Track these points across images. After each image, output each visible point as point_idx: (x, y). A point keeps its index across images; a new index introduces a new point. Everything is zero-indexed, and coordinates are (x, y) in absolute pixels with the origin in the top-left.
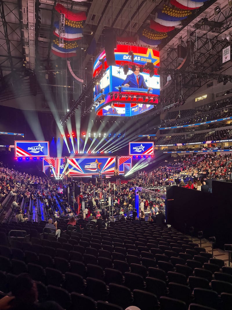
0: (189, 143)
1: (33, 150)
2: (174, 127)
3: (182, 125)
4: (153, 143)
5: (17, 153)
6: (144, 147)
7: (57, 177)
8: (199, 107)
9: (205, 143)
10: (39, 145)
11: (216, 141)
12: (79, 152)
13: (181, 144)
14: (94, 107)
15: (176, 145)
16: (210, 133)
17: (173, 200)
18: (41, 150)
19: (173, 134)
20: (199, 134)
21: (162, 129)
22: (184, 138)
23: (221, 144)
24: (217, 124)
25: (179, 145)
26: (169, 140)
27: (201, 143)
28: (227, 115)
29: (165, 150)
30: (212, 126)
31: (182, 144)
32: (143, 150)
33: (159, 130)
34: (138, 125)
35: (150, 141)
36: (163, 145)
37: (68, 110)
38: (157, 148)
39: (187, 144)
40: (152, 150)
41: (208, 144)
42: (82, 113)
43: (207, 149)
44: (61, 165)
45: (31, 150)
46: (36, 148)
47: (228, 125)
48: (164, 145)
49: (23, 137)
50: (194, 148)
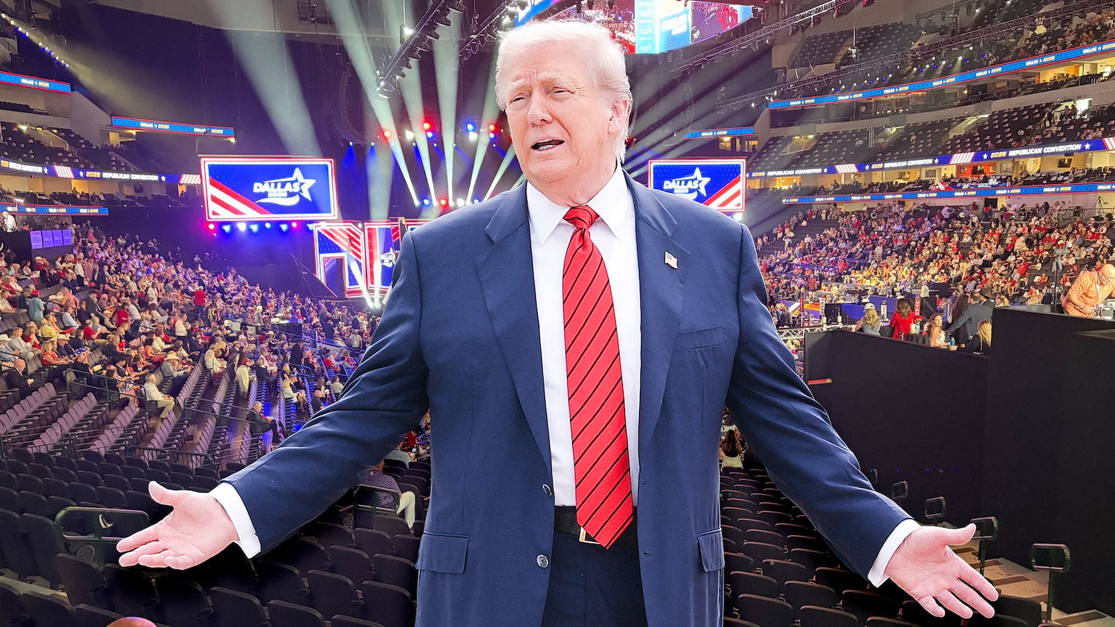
0: (883, 161)
1: (275, 193)
2: (828, 99)
3: (857, 90)
4: (741, 162)
5: (212, 206)
6: (707, 180)
7: (373, 300)
8: (932, 14)
9: (945, 160)
10: (297, 173)
11: (993, 155)
12: (454, 200)
13: (852, 168)
14: (512, 15)
15: (832, 171)
16: (971, 121)
17: (829, 381)
18: (307, 195)
19: (823, 128)
20: (926, 127)
21: (780, 105)
22: (866, 142)
23: (1010, 165)
24: (998, 85)
25: (847, 170)
26: (805, 153)
27: (930, 161)
28: (1044, 47)
29: (790, 193)
30: (980, 94)
31: (858, 167)
32: (703, 191)
33: (765, 113)
34: (686, 91)
35: (732, 153)
36: (780, 173)
37: (409, 32)
38: (757, 185)
39: (874, 166)
40: (737, 194)
41: (960, 167)
42: (462, 45)
43: (952, 185)
44: (386, 250)
45: (265, 195)
46: (283, 185)
47: (1044, 87)
48: (785, 173)
49: (233, 140)
50: (900, 181)
